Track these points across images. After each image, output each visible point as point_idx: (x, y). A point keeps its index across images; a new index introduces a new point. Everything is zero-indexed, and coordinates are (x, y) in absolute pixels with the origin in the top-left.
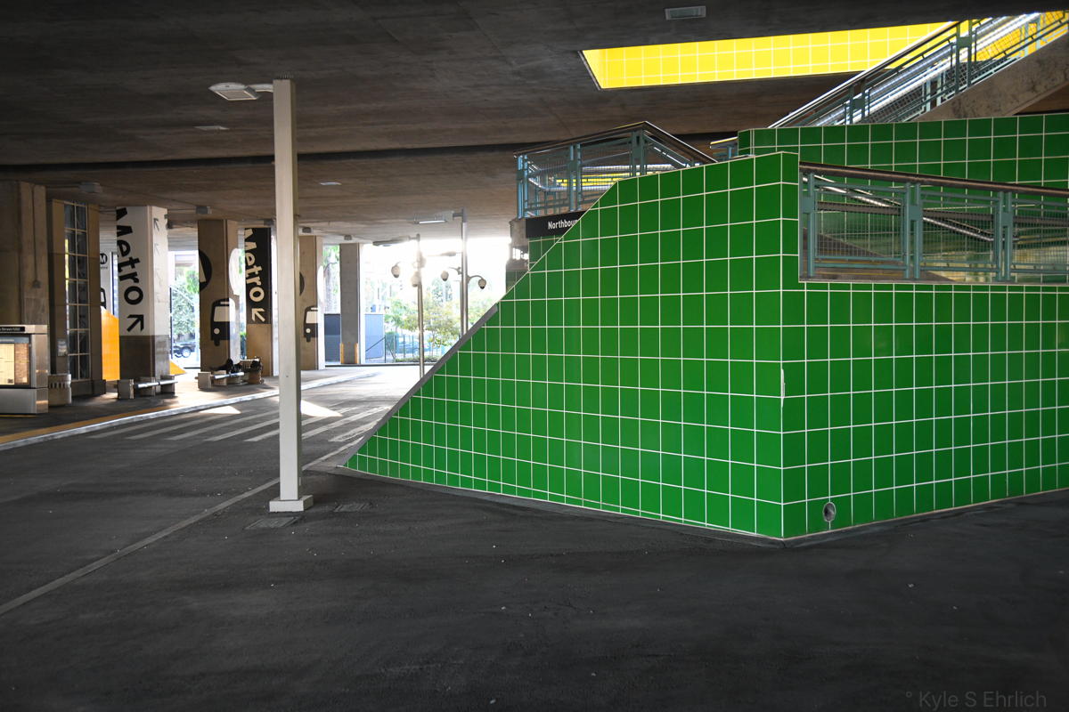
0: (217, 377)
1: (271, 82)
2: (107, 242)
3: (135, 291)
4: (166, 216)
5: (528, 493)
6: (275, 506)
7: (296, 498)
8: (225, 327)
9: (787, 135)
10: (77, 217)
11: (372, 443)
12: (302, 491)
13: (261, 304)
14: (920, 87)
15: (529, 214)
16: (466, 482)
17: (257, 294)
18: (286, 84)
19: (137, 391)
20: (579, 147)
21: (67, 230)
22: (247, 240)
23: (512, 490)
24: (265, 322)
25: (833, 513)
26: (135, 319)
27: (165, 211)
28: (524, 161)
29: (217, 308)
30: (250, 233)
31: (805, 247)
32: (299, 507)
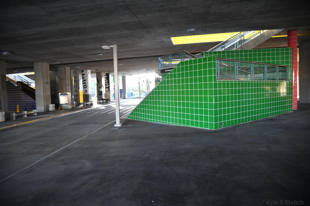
0: (100, 102)
1: (113, 45)
2: (80, 77)
3: (85, 86)
4: (91, 72)
5: (164, 122)
6: (115, 126)
7: (119, 124)
8: (101, 92)
9: (210, 53)
10: (75, 72)
11: (132, 114)
12: (120, 123)
13: (108, 88)
14: (234, 44)
15: (161, 69)
16: (151, 120)
17: (107, 86)
18: (116, 45)
19: (86, 104)
20: (171, 56)
21: (73, 75)
22: (105, 76)
23: (160, 122)
24: (109, 91)
25: (223, 124)
26: (85, 91)
27: (90, 71)
28: (160, 59)
29: (100, 89)
30: (105, 74)
31: (217, 74)
32: (120, 126)
